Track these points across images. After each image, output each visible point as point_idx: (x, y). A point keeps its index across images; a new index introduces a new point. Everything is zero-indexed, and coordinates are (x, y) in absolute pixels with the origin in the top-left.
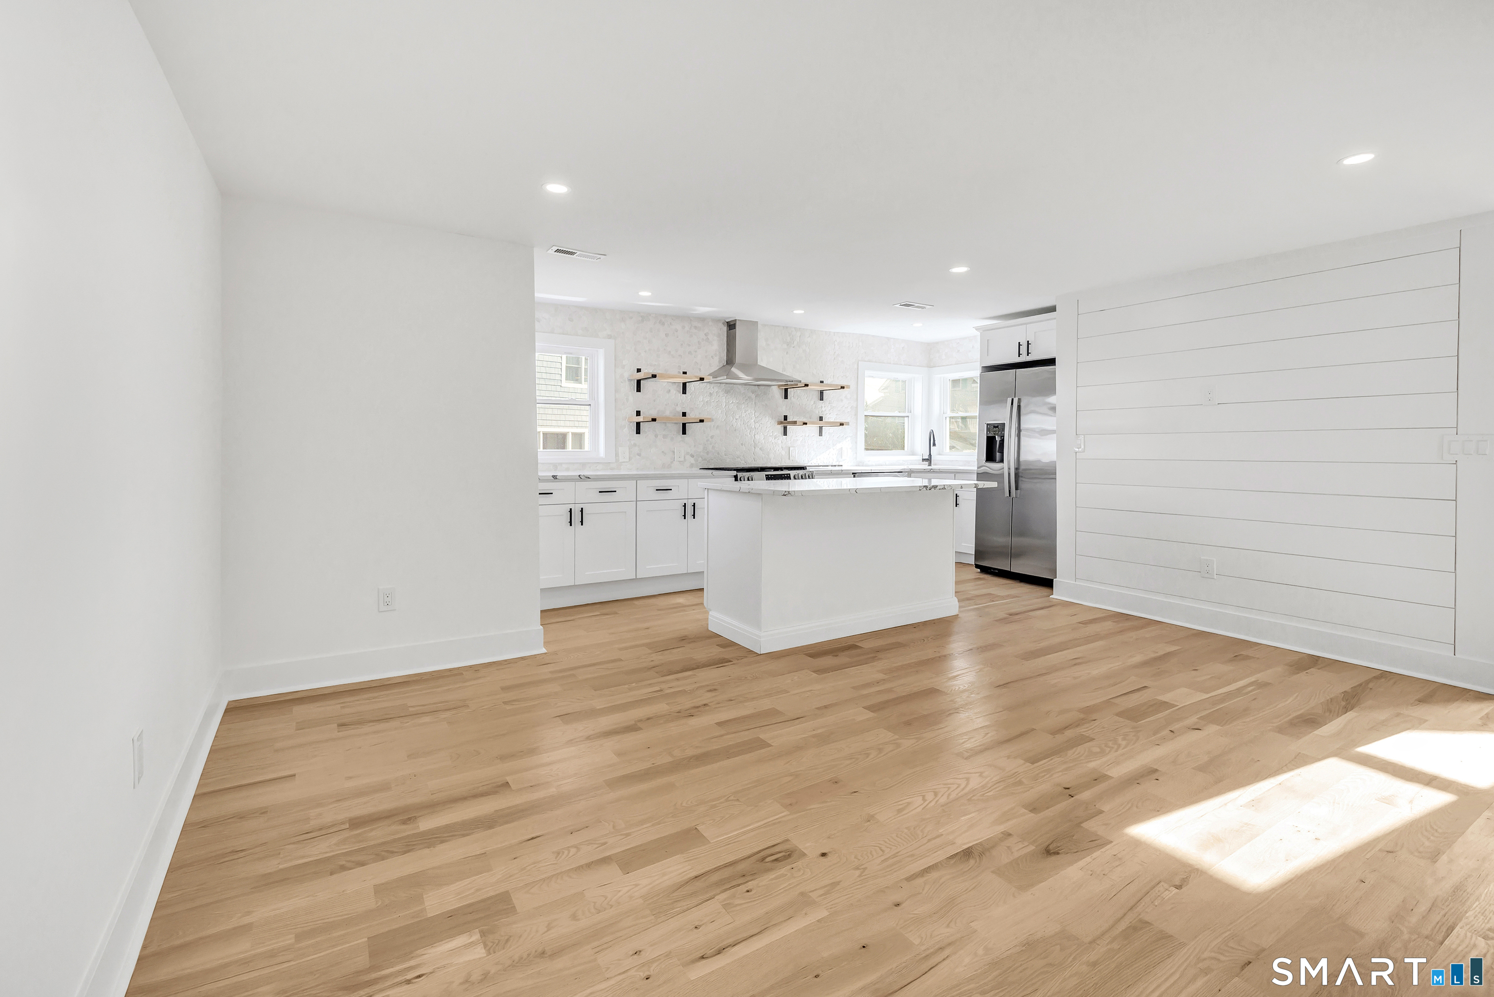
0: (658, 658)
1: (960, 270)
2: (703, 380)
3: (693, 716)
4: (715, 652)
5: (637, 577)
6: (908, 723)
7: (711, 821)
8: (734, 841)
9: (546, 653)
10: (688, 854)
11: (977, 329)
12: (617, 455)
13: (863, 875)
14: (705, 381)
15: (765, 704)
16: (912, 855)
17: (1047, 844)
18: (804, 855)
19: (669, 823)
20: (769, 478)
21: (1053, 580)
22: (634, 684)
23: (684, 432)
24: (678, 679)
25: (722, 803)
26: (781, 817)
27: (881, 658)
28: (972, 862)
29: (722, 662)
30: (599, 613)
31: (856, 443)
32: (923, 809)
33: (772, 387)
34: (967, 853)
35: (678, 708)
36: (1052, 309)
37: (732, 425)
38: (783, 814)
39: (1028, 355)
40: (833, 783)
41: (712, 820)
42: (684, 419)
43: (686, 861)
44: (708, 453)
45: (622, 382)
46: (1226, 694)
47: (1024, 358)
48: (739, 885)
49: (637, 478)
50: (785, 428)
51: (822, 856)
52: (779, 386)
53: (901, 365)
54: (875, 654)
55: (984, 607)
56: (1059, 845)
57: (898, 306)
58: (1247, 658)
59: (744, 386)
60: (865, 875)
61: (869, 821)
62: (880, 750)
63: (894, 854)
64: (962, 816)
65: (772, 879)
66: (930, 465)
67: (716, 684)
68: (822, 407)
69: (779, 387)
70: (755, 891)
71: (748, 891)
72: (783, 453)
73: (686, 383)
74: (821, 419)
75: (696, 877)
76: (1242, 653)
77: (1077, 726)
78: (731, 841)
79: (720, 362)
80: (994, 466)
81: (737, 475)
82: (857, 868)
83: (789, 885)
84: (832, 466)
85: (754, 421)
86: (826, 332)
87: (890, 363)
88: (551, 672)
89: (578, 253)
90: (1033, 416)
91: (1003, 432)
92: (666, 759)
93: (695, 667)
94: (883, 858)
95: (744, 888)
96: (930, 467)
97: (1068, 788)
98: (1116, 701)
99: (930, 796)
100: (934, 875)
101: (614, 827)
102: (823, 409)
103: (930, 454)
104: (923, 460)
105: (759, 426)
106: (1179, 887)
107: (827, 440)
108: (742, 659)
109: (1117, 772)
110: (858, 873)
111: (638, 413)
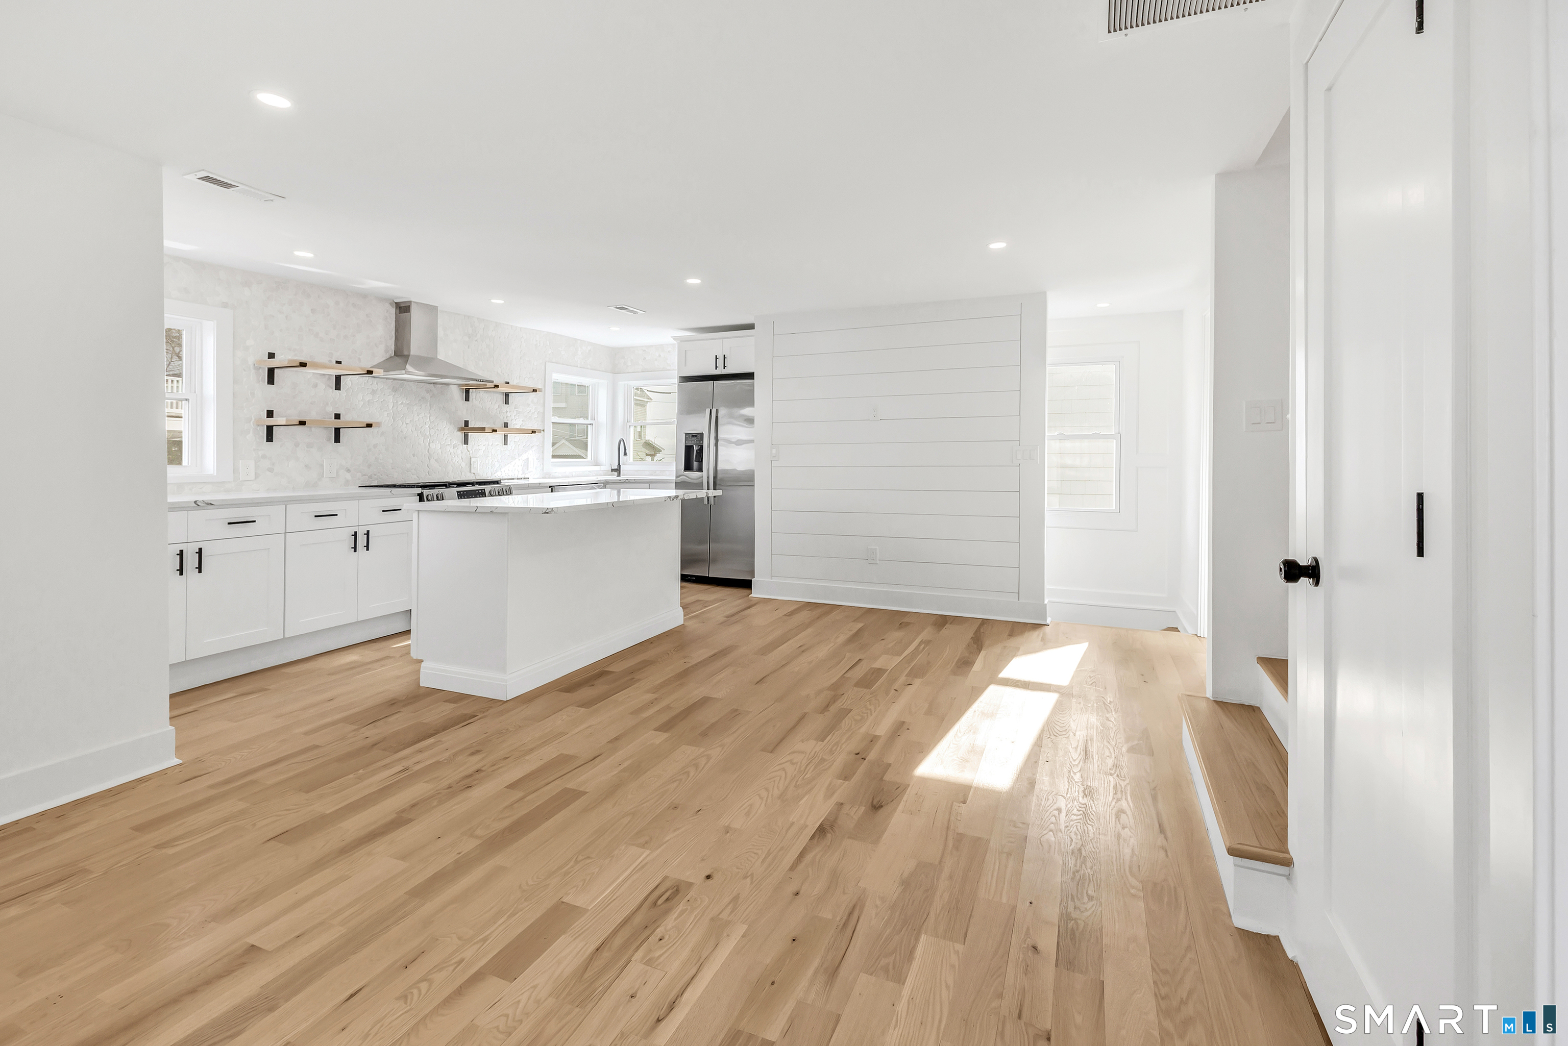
0: (373, 733)
1: (694, 281)
2: (372, 374)
3: (471, 787)
4: (446, 710)
5: (286, 636)
6: (704, 734)
7: (575, 889)
8: (613, 899)
9: (180, 765)
10: (571, 932)
11: (675, 338)
12: (235, 470)
13: (754, 880)
14: (373, 375)
15: (549, 753)
16: (782, 848)
17: (870, 801)
18: (690, 885)
19: (527, 909)
20: (461, 495)
21: (751, 580)
22: (361, 771)
23: (337, 440)
24: (420, 751)
25: (572, 867)
26: (644, 859)
27: (639, 680)
28: (829, 835)
29: (464, 720)
30: (234, 695)
31: (543, 452)
32: (765, 806)
33: (451, 386)
34: (821, 831)
35: (445, 783)
36: (751, 327)
37: (402, 432)
38: (644, 856)
39: (724, 368)
40: (673, 809)
41: (574, 887)
42: (338, 423)
43: (575, 939)
44: (369, 466)
45: (244, 370)
46: (911, 654)
47: (720, 371)
48: (648, 938)
49: (286, 502)
50: (466, 436)
51: (708, 879)
52: (459, 385)
53: (588, 369)
54: (630, 677)
55: (701, 613)
56: (878, 800)
57: (612, 308)
58: (908, 624)
59: (417, 383)
60: (756, 880)
61: (728, 832)
62: (696, 766)
63: (768, 852)
64: (799, 801)
65: (676, 919)
66: (619, 475)
67: (474, 744)
68: (507, 412)
69: (459, 387)
70: (668, 936)
71: (661, 939)
72: (463, 465)
73: (341, 375)
74: (506, 425)
75: (597, 950)
76: (903, 621)
77: (834, 702)
78: (609, 900)
79: (386, 351)
80: (694, 475)
81: (422, 493)
82: (745, 877)
83: (696, 917)
84: (518, 479)
85: (429, 426)
86: (512, 326)
87: (577, 367)
88: (212, 787)
89: (241, 186)
90: (730, 427)
91: (701, 442)
92: (469, 845)
93: (433, 732)
94: (761, 860)
95: (653, 939)
96: (619, 478)
97: (858, 754)
98: (848, 675)
99: (764, 794)
100: (809, 858)
101: (460, 938)
102: (509, 414)
103: (619, 464)
104: (612, 470)
105: (435, 433)
106: (964, 802)
107: (513, 448)
108: (487, 710)
109: (883, 729)
110: (748, 880)
111: (270, 414)
